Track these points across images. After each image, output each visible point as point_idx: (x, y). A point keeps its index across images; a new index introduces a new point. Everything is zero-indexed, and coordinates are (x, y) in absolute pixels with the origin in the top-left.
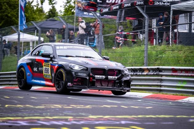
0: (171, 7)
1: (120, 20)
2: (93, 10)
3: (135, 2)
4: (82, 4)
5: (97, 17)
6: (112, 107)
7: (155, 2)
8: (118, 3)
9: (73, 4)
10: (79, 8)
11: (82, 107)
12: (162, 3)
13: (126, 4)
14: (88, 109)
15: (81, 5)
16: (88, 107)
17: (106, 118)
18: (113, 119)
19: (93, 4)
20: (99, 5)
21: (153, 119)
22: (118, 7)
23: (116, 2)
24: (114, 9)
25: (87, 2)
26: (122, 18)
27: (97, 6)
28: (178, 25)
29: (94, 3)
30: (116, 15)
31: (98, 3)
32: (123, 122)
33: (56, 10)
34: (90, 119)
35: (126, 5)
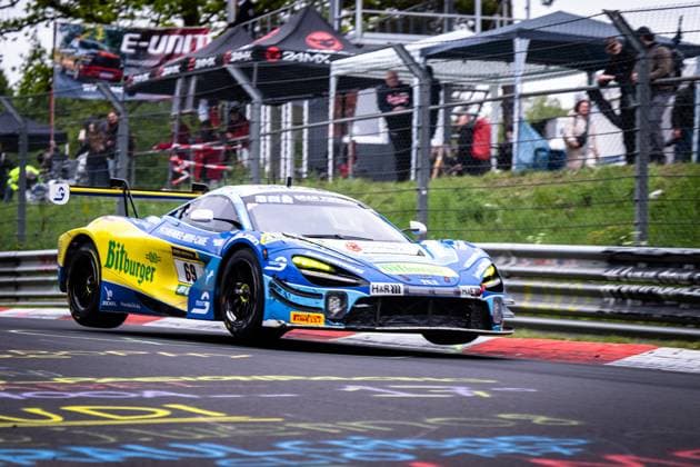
0: (333, 68)
1: (182, 106)
2: (110, 76)
3: (228, 53)
4: (76, 61)
5: (111, 98)
6: (129, 356)
7: (285, 53)
8: (181, 54)
9: (49, 62)
10: (68, 72)
11: (43, 354)
12: (307, 56)
13: (201, 58)
14: (58, 361)
15: (71, 63)
16: (61, 354)
17: (102, 384)
18: (121, 387)
19: (107, 59)
20: (128, 62)
21: (241, 386)
22: (176, 69)
23: (178, 51)
24: (201, 68)
25: (92, 54)
26: (190, 101)
27: (122, 66)
28: (352, 121)
29: (112, 55)
30: (172, 92)
31: (124, 56)
32: (149, 394)
33: (6, 83)
34: (55, 387)
35: (200, 63)
